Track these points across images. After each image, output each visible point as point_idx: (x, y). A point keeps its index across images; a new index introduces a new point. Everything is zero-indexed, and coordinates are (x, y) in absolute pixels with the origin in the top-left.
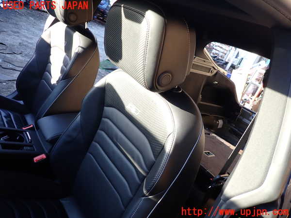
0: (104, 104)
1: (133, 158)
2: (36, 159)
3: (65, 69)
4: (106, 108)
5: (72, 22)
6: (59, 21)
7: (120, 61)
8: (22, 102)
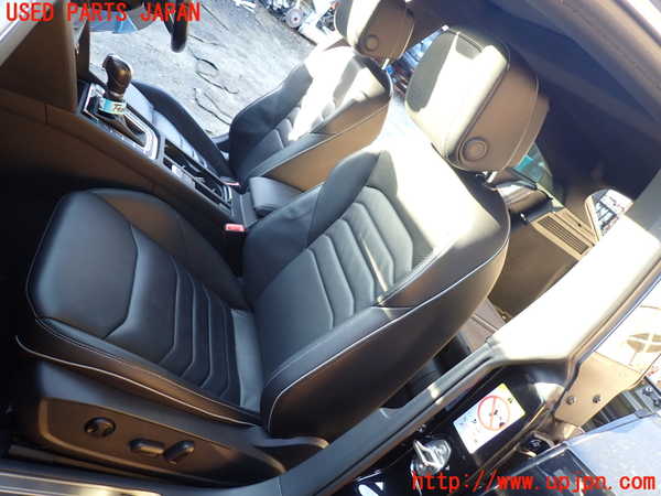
0: (366, 181)
1: (379, 265)
2: (229, 227)
3: (322, 120)
4: (366, 189)
5: (368, 50)
6: (348, 45)
7: (422, 110)
8: (226, 155)
